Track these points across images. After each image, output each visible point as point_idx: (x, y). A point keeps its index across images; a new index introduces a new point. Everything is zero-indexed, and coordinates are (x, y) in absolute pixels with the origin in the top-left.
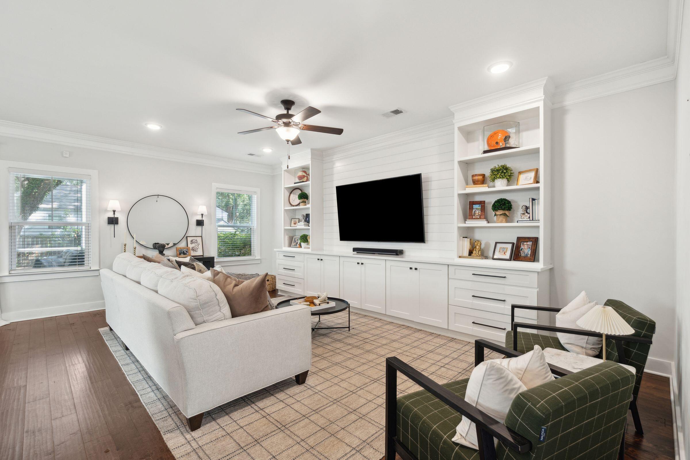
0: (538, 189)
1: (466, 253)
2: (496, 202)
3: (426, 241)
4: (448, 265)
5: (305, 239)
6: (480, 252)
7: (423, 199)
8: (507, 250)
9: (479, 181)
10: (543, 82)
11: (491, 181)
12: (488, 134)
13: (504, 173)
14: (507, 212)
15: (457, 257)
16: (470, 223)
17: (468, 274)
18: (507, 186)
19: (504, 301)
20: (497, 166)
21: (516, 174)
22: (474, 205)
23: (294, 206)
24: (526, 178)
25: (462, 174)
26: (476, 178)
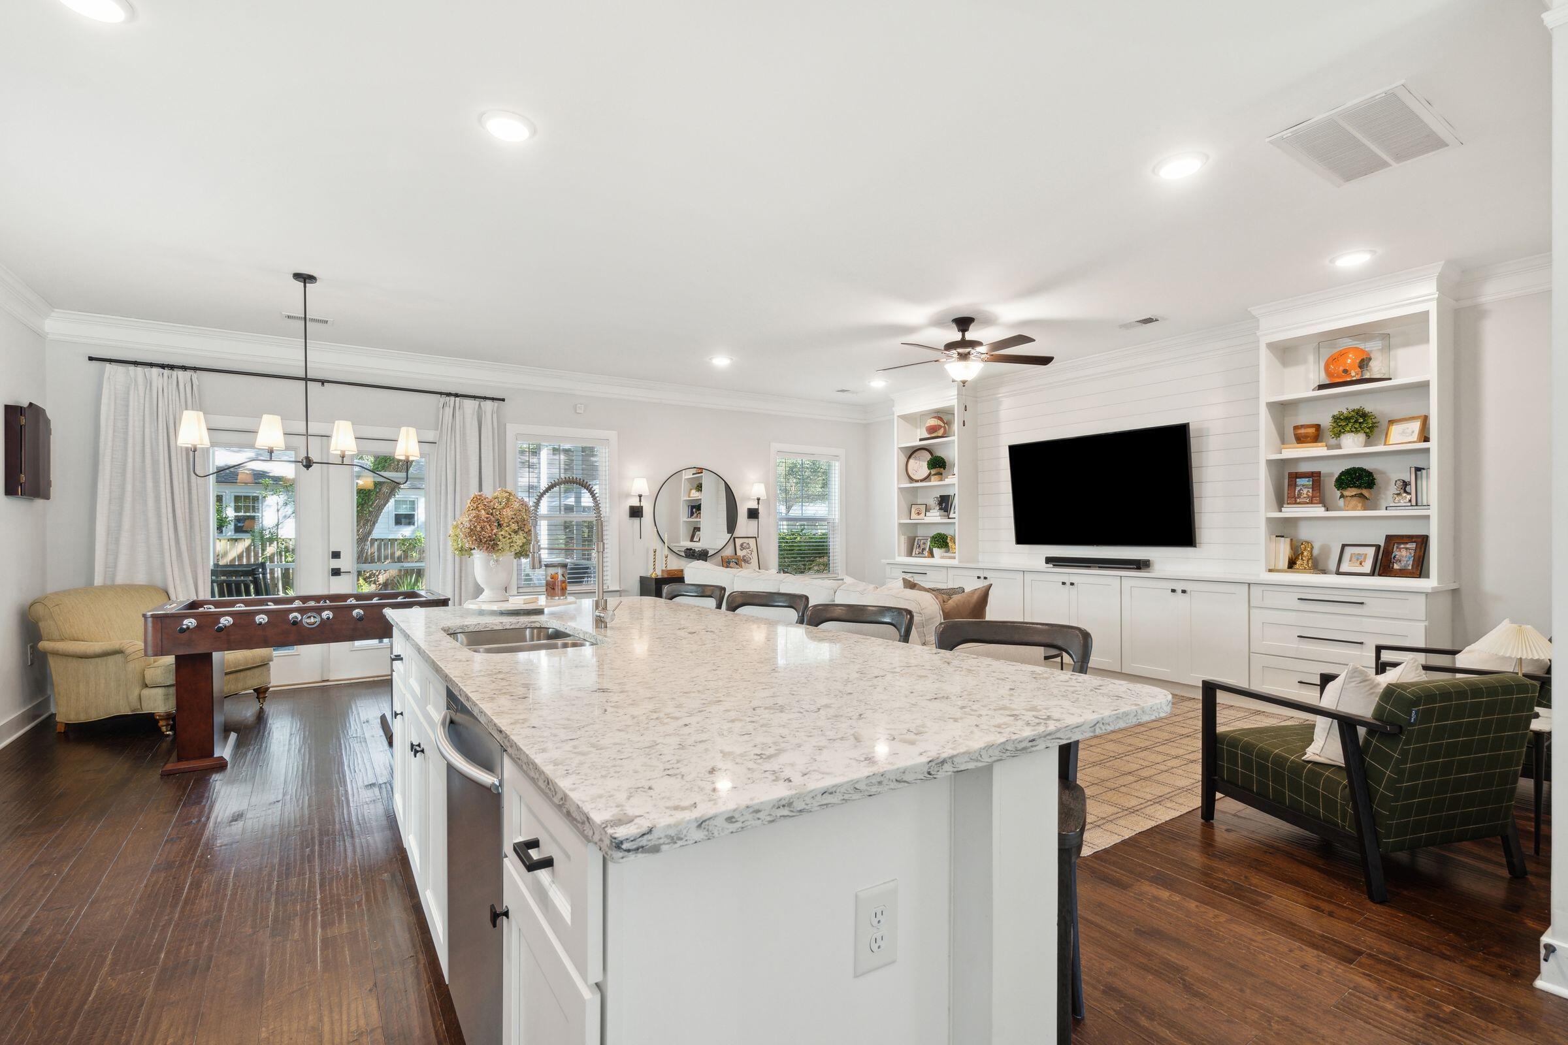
0: (1427, 450)
1: (1283, 563)
2: (1342, 474)
3: (1197, 545)
4: (1249, 584)
5: (942, 541)
6: (1310, 562)
7: (1191, 468)
8: (1365, 558)
9: (1308, 437)
10: (1437, 268)
11: (1333, 437)
12: (1326, 353)
13: (1360, 423)
14: (1365, 492)
15: (1266, 571)
16: (1290, 512)
17: (1291, 600)
18: (1365, 446)
19: (1362, 643)
20: (1345, 412)
21: (1384, 423)
22: (1298, 480)
23: (917, 481)
24: (1403, 432)
25: (1275, 426)
26: (1302, 431)
